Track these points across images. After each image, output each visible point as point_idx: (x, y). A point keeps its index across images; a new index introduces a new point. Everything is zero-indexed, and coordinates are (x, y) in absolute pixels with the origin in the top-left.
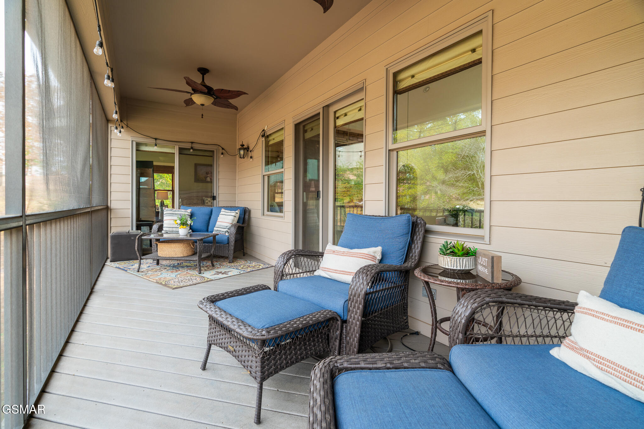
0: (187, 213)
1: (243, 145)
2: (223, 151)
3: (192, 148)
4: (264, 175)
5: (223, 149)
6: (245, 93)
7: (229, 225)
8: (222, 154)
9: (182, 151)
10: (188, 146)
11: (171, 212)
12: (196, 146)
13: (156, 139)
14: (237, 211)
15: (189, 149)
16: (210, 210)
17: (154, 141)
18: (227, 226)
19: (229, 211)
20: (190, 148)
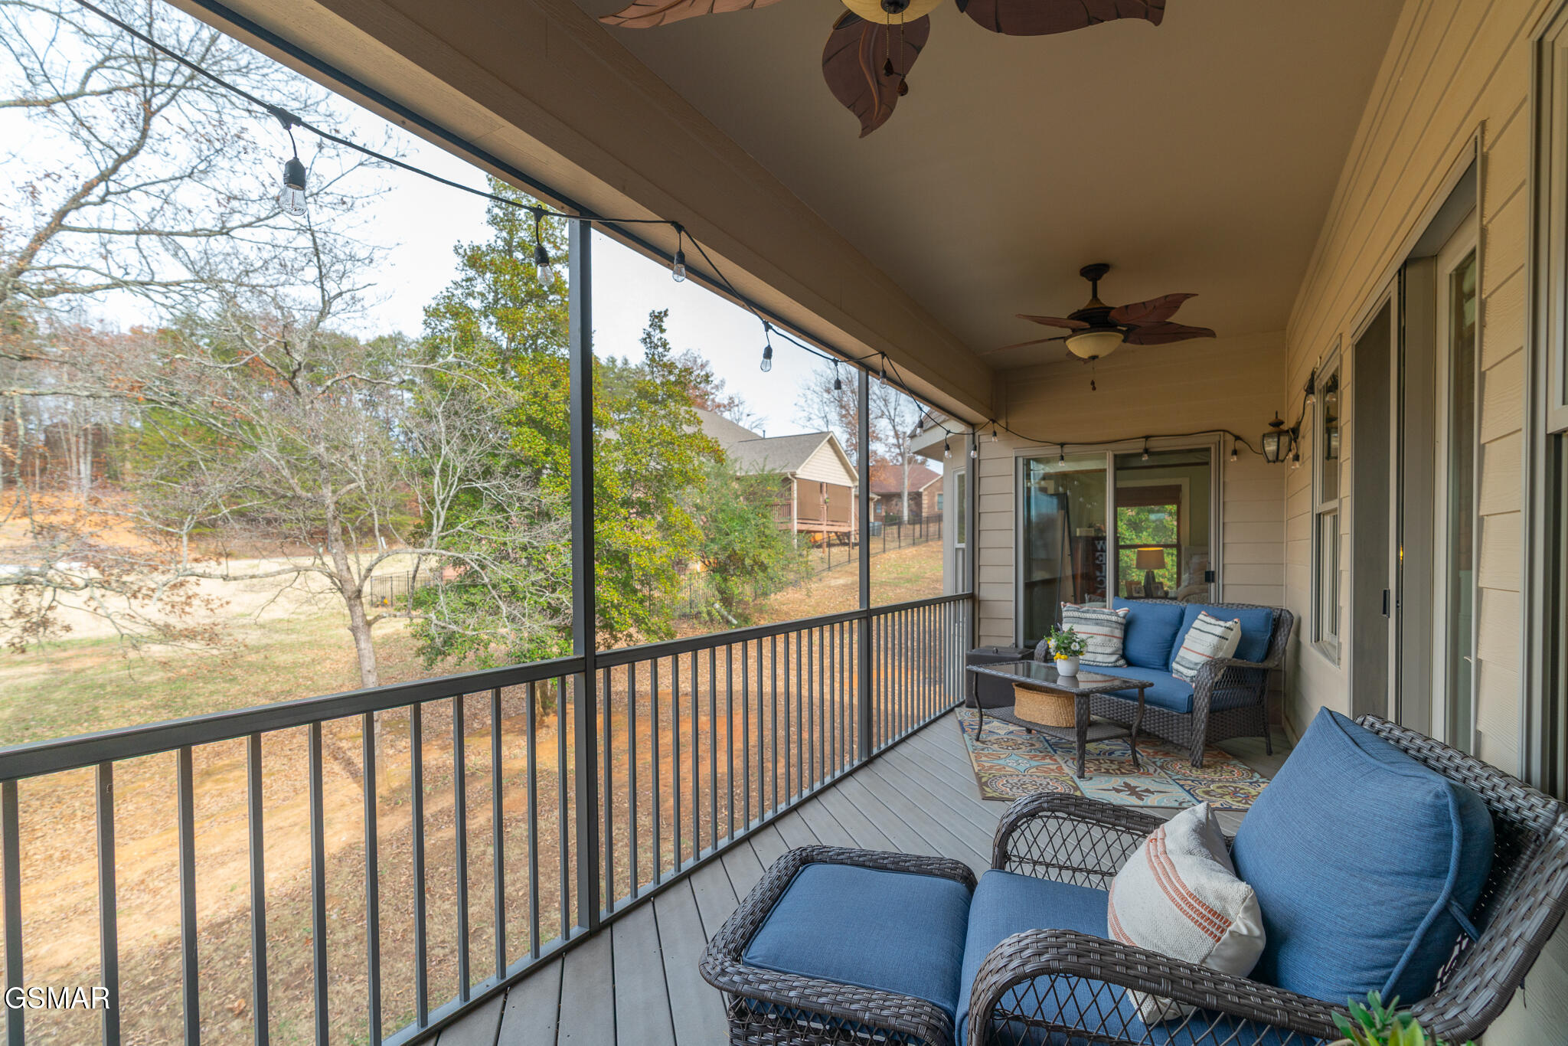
0: (1114, 618)
1: (1277, 424)
2: (1239, 445)
3: (1146, 451)
4: (1319, 515)
5: (1237, 438)
6: (1187, 296)
7: (1201, 659)
8: (1235, 452)
9: (1122, 463)
10: (1138, 446)
11: (1076, 614)
12: (1156, 445)
13: (1062, 445)
14: (1229, 624)
15: (1140, 455)
16: (1179, 610)
17: (1057, 450)
18: (1196, 664)
19: (1213, 621)
20: (1141, 451)
